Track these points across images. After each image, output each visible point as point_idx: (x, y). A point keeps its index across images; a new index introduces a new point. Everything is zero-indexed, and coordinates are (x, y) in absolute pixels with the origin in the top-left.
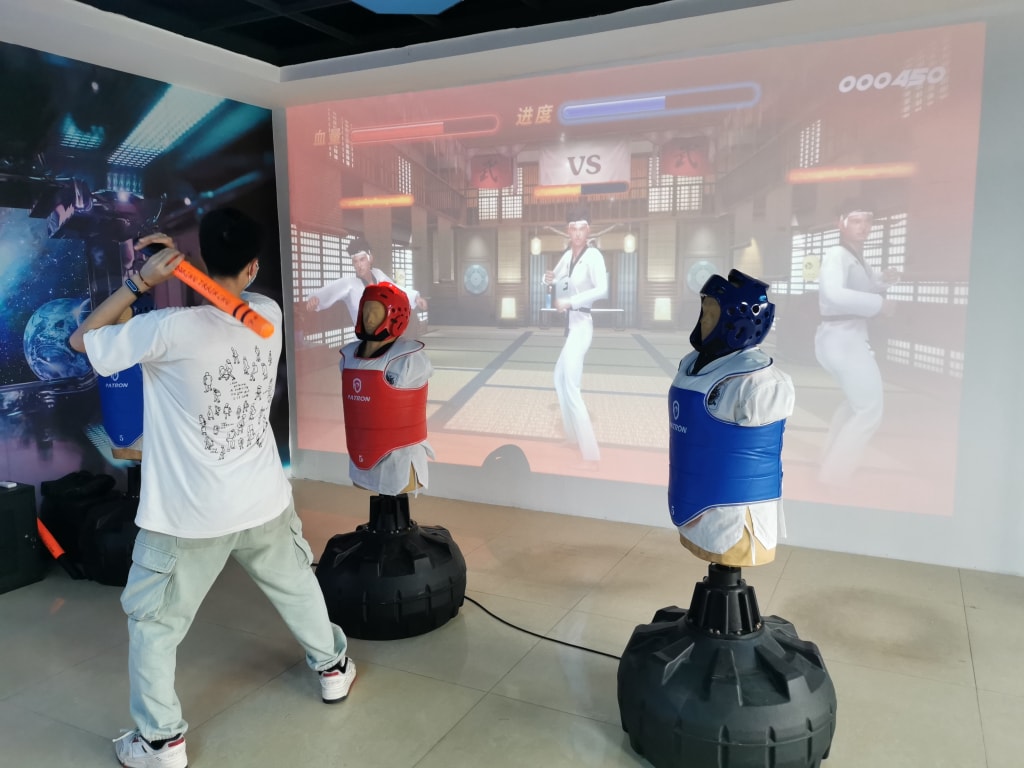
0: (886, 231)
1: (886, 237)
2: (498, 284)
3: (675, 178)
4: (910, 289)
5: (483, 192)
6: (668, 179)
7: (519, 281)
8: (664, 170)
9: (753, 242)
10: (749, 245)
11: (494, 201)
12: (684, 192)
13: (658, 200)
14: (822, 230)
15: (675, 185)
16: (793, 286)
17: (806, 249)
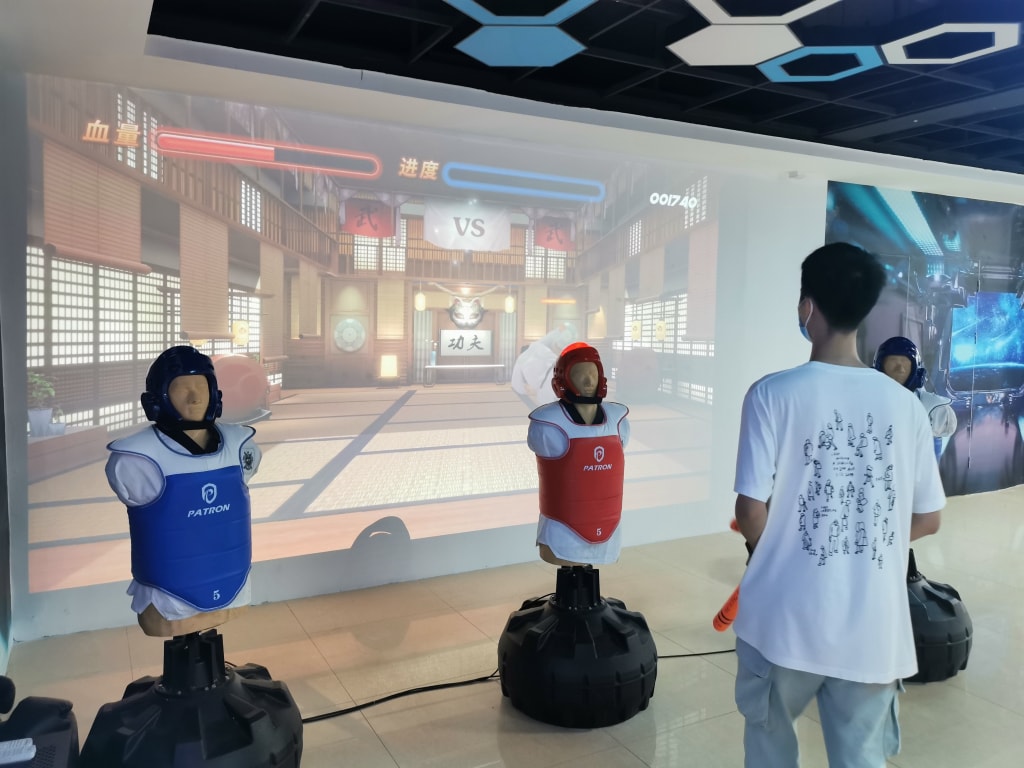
0: (677, 305)
1: (677, 310)
2: (376, 340)
3: (546, 251)
4: (688, 346)
5: (359, 239)
6: (541, 251)
7: (401, 338)
8: (537, 243)
9: (601, 309)
10: (598, 311)
11: (373, 251)
12: (552, 263)
13: (532, 268)
14: (642, 302)
15: (546, 257)
16: (626, 344)
17: (633, 315)
